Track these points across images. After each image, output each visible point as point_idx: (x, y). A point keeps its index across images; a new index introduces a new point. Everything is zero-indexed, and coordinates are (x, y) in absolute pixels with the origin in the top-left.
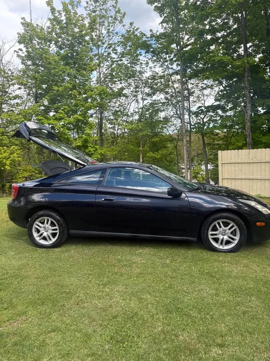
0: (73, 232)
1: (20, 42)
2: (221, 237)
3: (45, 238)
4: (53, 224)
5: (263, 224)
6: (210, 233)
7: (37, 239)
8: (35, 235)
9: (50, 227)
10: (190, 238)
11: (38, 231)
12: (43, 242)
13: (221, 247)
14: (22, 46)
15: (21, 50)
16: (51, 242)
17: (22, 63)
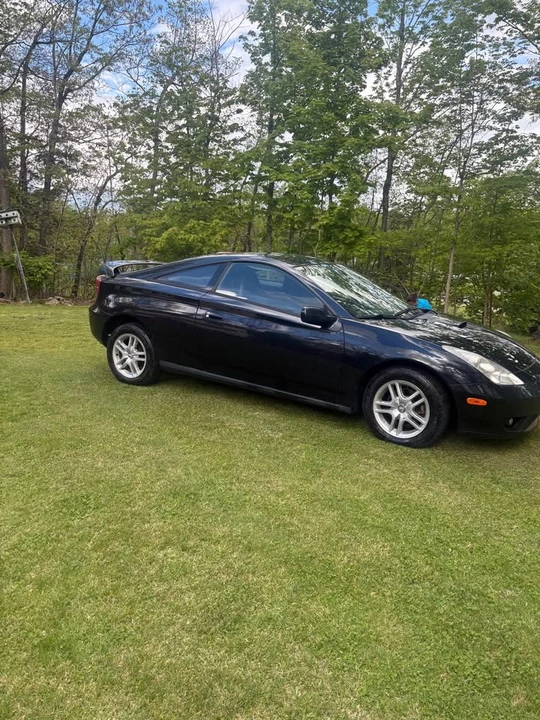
0: (165, 364)
1: (252, 18)
2: (395, 413)
3: (127, 368)
4: (139, 348)
5: (483, 403)
6: (377, 402)
7: (118, 367)
8: (116, 360)
9: (135, 351)
10: (341, 406)
11: (120, 355)
12: (124, 373)
13: (393, 433)
14: (255, 26)
15: (252, 33)
16: (135, 376)
17: (253, 61)
